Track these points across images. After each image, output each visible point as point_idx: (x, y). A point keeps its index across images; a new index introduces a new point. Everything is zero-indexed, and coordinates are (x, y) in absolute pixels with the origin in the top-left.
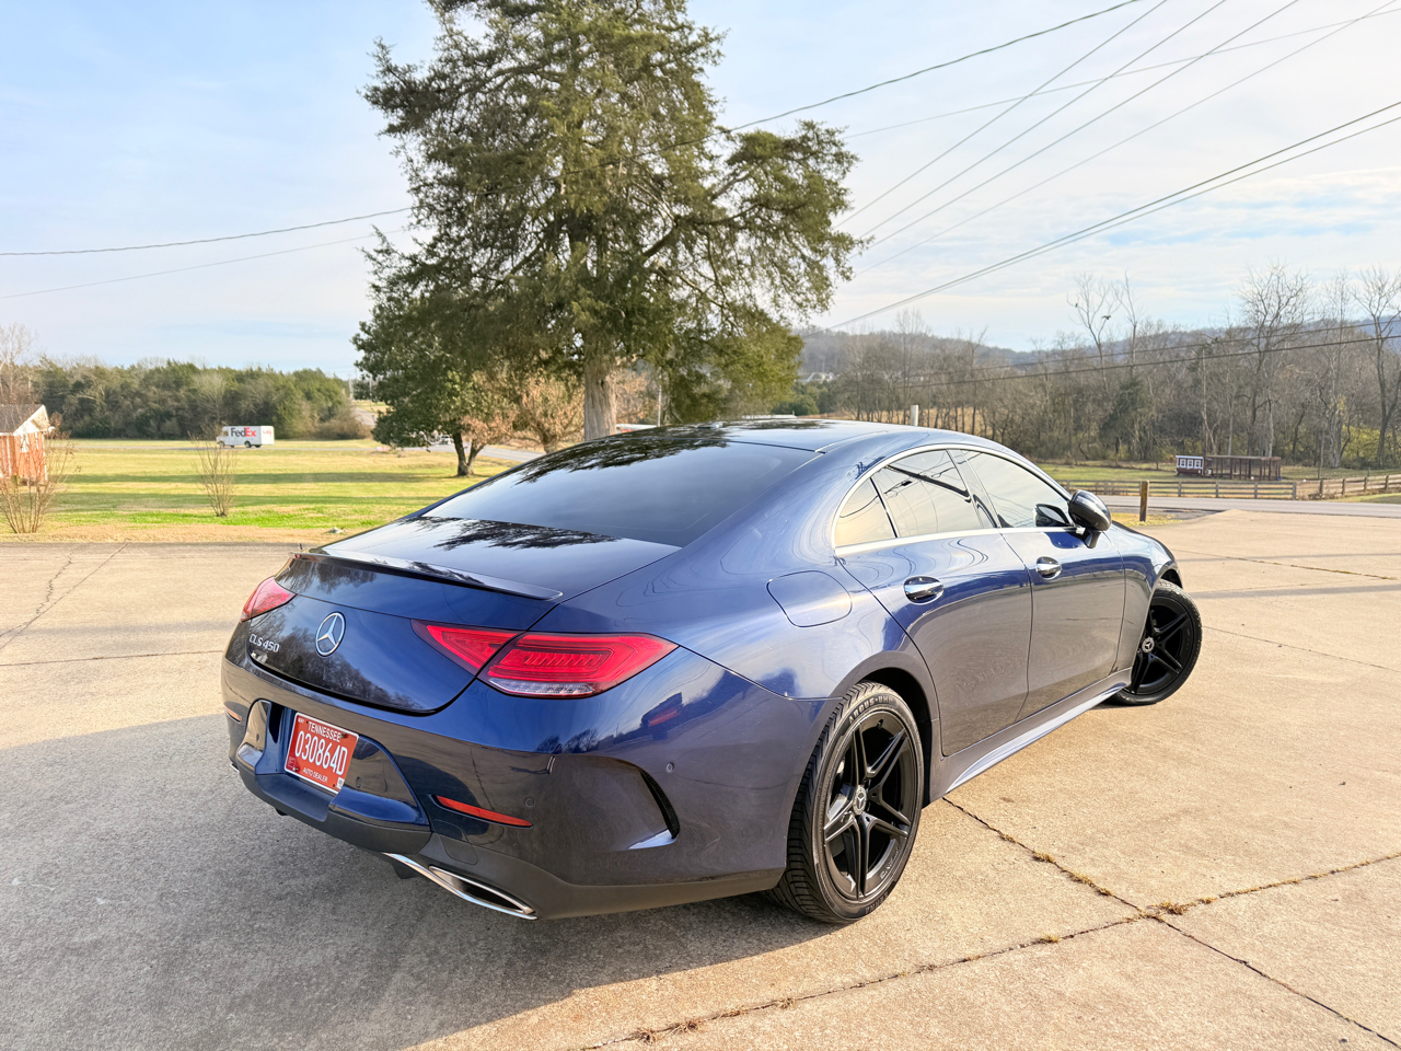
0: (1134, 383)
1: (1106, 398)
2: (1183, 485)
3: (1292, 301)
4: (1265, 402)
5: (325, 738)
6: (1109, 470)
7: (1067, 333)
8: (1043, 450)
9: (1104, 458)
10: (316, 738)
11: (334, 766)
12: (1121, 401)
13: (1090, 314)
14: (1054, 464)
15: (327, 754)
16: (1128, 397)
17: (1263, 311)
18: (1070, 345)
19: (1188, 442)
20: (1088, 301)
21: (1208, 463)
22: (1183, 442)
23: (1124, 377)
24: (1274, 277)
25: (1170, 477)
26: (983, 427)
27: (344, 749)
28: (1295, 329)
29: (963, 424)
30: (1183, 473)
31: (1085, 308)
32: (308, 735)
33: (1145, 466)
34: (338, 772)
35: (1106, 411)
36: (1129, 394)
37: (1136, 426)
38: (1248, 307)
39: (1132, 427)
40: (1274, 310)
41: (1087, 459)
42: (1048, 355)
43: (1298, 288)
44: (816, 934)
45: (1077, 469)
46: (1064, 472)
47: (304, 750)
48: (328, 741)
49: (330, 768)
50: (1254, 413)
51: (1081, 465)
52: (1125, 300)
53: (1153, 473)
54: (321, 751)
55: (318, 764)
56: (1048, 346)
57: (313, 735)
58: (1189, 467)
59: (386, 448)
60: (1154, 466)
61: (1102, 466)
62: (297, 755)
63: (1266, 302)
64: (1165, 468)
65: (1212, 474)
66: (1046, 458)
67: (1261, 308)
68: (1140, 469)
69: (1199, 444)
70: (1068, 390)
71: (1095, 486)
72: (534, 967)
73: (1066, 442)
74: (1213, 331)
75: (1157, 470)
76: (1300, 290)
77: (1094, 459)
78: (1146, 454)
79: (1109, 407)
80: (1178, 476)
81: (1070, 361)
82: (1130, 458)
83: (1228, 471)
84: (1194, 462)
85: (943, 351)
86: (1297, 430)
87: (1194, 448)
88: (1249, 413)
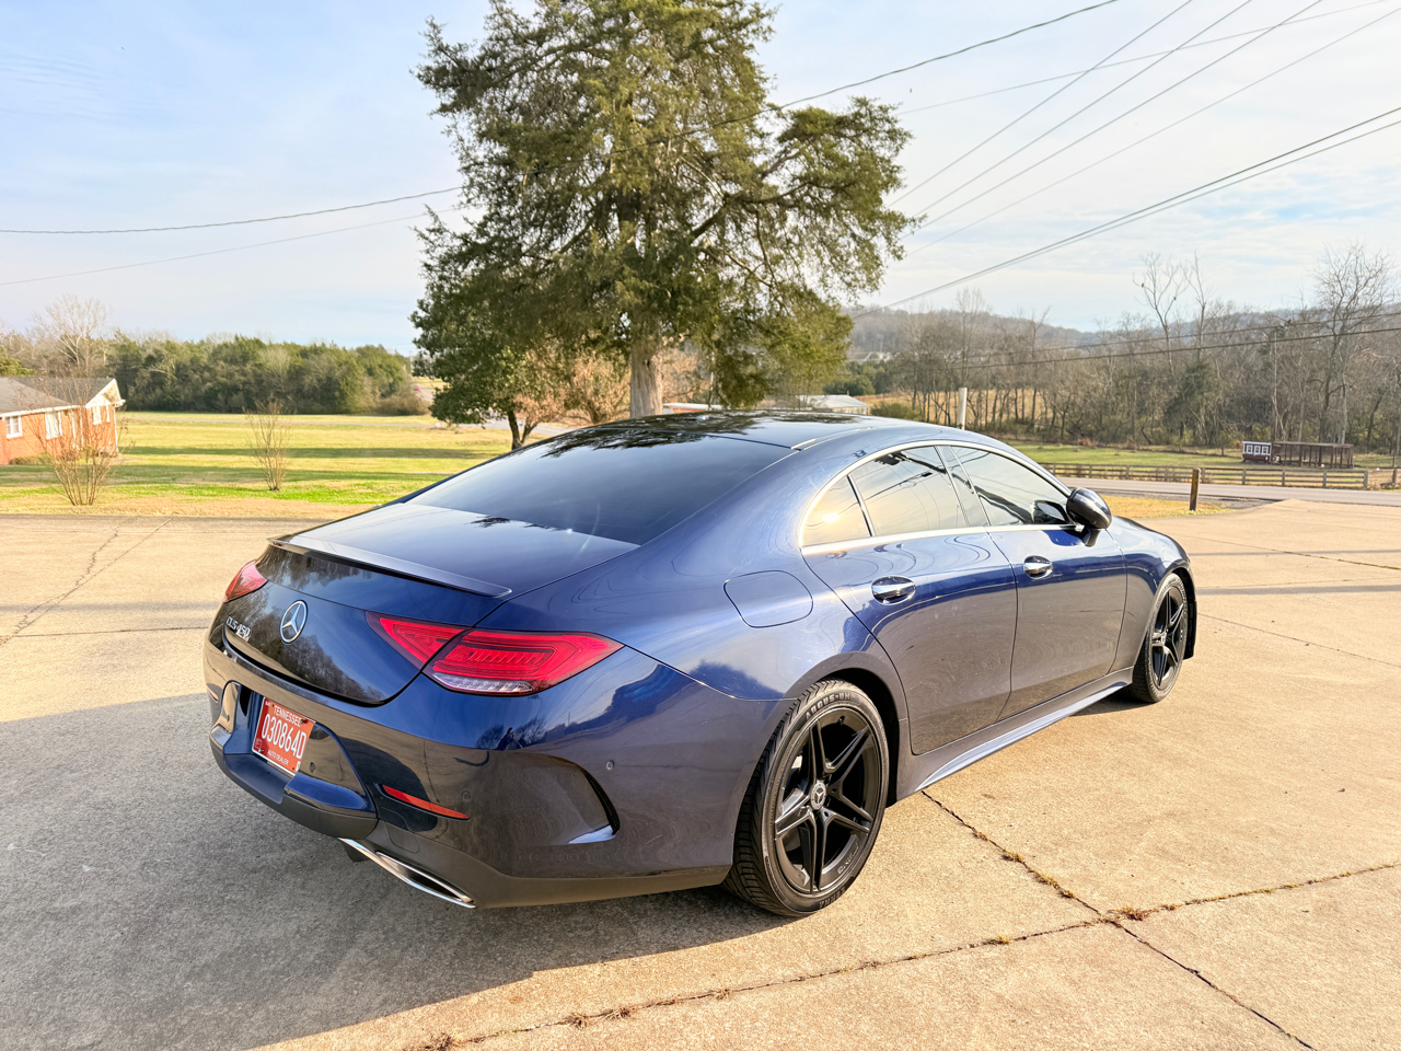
0: (1201, 367)
1: (1171, 382)
2: (1248, 472)
3: (1371, 282)
4: (1339, 387)
5: (287, 722)
6: (1173, 455)
7: (1133, 313)
8: (1105, 433)
9: (1168, 443)
10: (280, 721)
11: (294, 750)
12: (1187, 385)
13: (1157, 295)
14: (1115, 448)
15: (289, 737)
16: (1194, 380)
17: (1340, 292)
18: (1136, 326)
19: (1256, 427)
20: (1154, 281)
21: (1276, 450)
22: (1251, 427)
23: (1191, 360)
24: (1353, 257)
25: (1235, 464)
26: (1044, 410)
27: (303, 734)
28: (1372, 312)
29: (1023, 406)
30: (1249, 459)
31: (1152, 288)
32: (274, 718)
33: (1211, 451)
34: (297, 756)
35: (1171, 394)
36: (1196, 377)
37: (1202, 411)
38: (1324, 288)
39: (1198, 411)
40: (1351, 291)
41: (1150, 443)
42: (1112, 336)
43: (1377, 269)
44: (768, 926)
45: (1138, 454)
46: (1125, 457)
47: (270, 733)
48: (290, 725)
49: (291, 751)
50: (1327, 398)
51: (1143, 450)
52: (1194, 281)
53: (1218, 459)
54: (284, 735)
55: (281, 747)
56: (1113, 327)
57: (278, 718)
58: (1255, 454)
59: (443, 424)
60: (1219, 452)
61: (1165, 451)
62: (264, 737)
63: (1343, 283)
64: (1231, 454)
65: (1280, 461)
66: (1108, 443)
67: (1338, 289)
68: (1206, 455)
69: (1268, 429)
70: (1133, 373)
71: (1156, 472)
72: (484, 949)
73: (1129, 426)
74: (1287, 313)
75: (1223, 456)
76: (1380, 270)
77: (1157, 444)
78: (1212, 439)
79: (1175, 391)
80: (1244, 462)
81: (1135, 343)
82: (1195, 444)
83: (1297, 458)
84: (1261, 448)
85: (1004, 331)
86: (1372, 416)
87: (1263, 433)
88: (1322, 398)
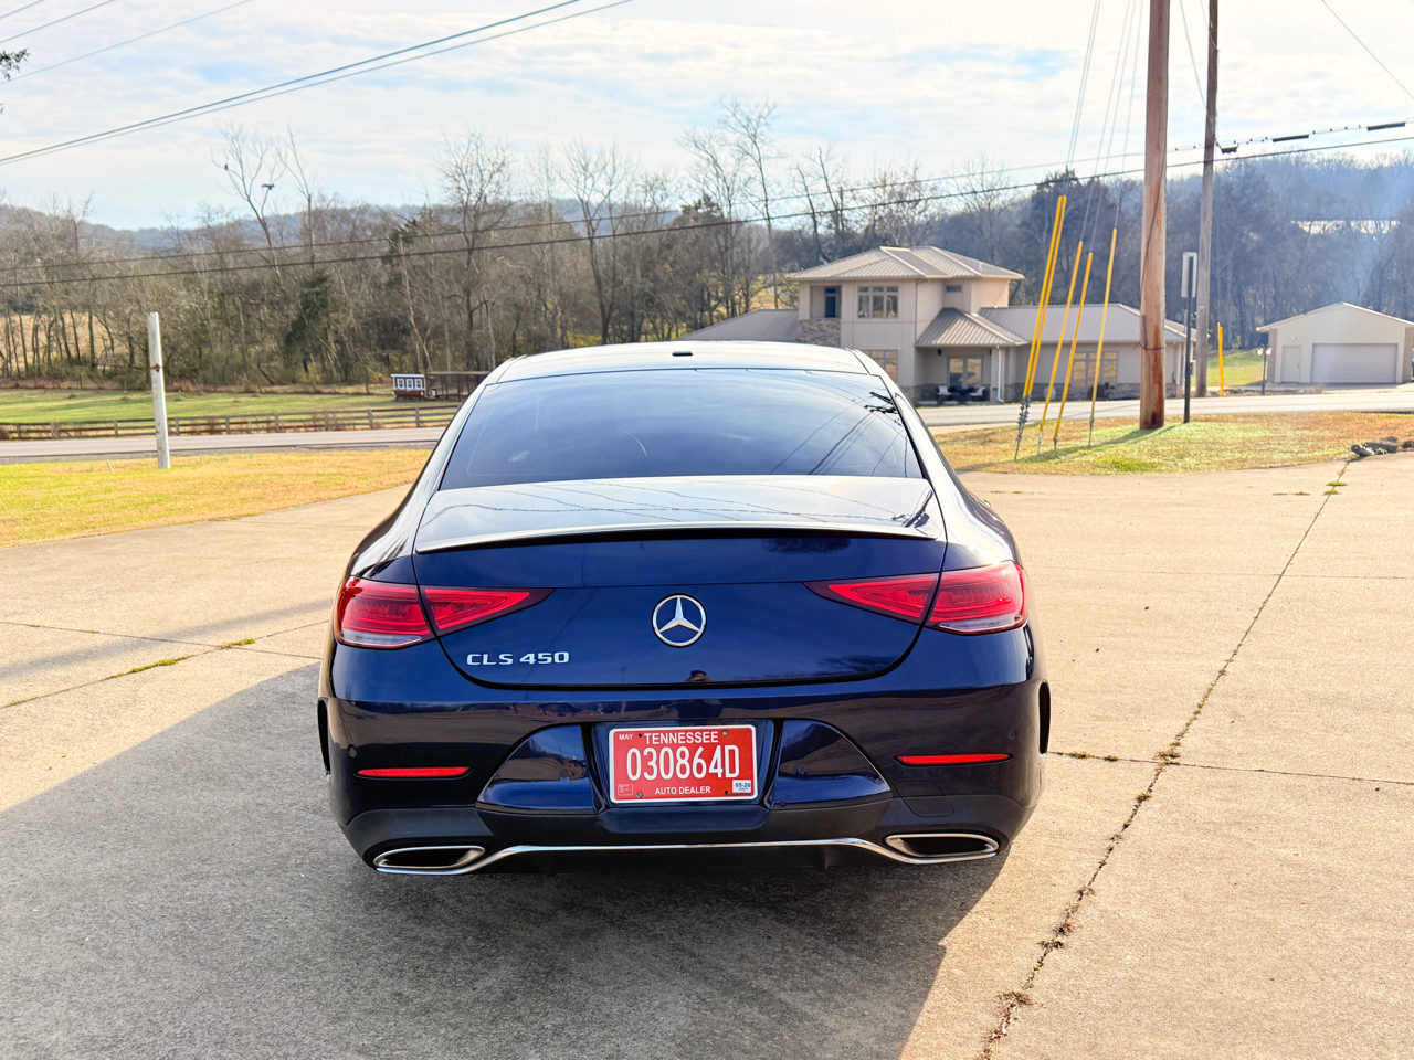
0: (321, 280)
1: (287, 300)
2: (421, 412)
3: (496, 177)
4: (481, 304)
6: (307, 397)
8: (210, 373)
9: (294, 382)
12: (307, 304)
13: (247, 181)
14: (230, 392)
16: (316, 299)
17: (466, 188)
18: (220, 220)
19: (393, 356)
20: (241, 162)
21: (430, 382)
22: (387, 356)
23: (308, 273)
24: (473, 146)
25: (384, 403)
26: (109, 343)
28: (502, 209)
29: (76, 339)
30: (403, 396)
31: (239, 171)
33: (350, 389)
35: (287, 316)
36: (318, 294)
37: (331, 338)
38: (448, 183)
39: (326, 339)
40: (476, 188)
41: (272, 384)
42: (191, 236)
43: (499, 162)
45: (263, 398)
46: (248, 403)
50: (471, 317)
51: (267, 393)
53: (364, 399)
56: (188, 224)
58: (409, 389)
60: (363, 389)
61: (296, 393)
63: (467, 177)
64: (377, 391)
65: (437, 396)
67: (462, 184)
68: (347, 394)
69: (406, 358)
70: (230, 288)
73: (239, 362)
74: (410, 209)
75: (368, 394)
76: (503, 164)
77: (281, 384)
78: (346, 374)
79: (292, 312)
80: (397, 400)
81: (223, 246)
82: (328, 381)
83: (455, 391)
84: (414, 382)
86: (514, 336)
87: (401, 363)
88: (465, 316)
